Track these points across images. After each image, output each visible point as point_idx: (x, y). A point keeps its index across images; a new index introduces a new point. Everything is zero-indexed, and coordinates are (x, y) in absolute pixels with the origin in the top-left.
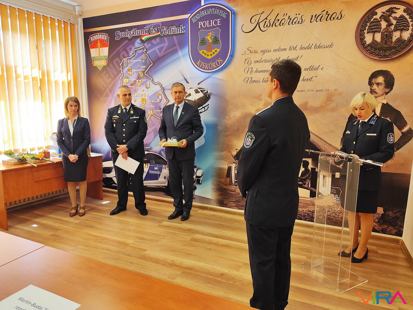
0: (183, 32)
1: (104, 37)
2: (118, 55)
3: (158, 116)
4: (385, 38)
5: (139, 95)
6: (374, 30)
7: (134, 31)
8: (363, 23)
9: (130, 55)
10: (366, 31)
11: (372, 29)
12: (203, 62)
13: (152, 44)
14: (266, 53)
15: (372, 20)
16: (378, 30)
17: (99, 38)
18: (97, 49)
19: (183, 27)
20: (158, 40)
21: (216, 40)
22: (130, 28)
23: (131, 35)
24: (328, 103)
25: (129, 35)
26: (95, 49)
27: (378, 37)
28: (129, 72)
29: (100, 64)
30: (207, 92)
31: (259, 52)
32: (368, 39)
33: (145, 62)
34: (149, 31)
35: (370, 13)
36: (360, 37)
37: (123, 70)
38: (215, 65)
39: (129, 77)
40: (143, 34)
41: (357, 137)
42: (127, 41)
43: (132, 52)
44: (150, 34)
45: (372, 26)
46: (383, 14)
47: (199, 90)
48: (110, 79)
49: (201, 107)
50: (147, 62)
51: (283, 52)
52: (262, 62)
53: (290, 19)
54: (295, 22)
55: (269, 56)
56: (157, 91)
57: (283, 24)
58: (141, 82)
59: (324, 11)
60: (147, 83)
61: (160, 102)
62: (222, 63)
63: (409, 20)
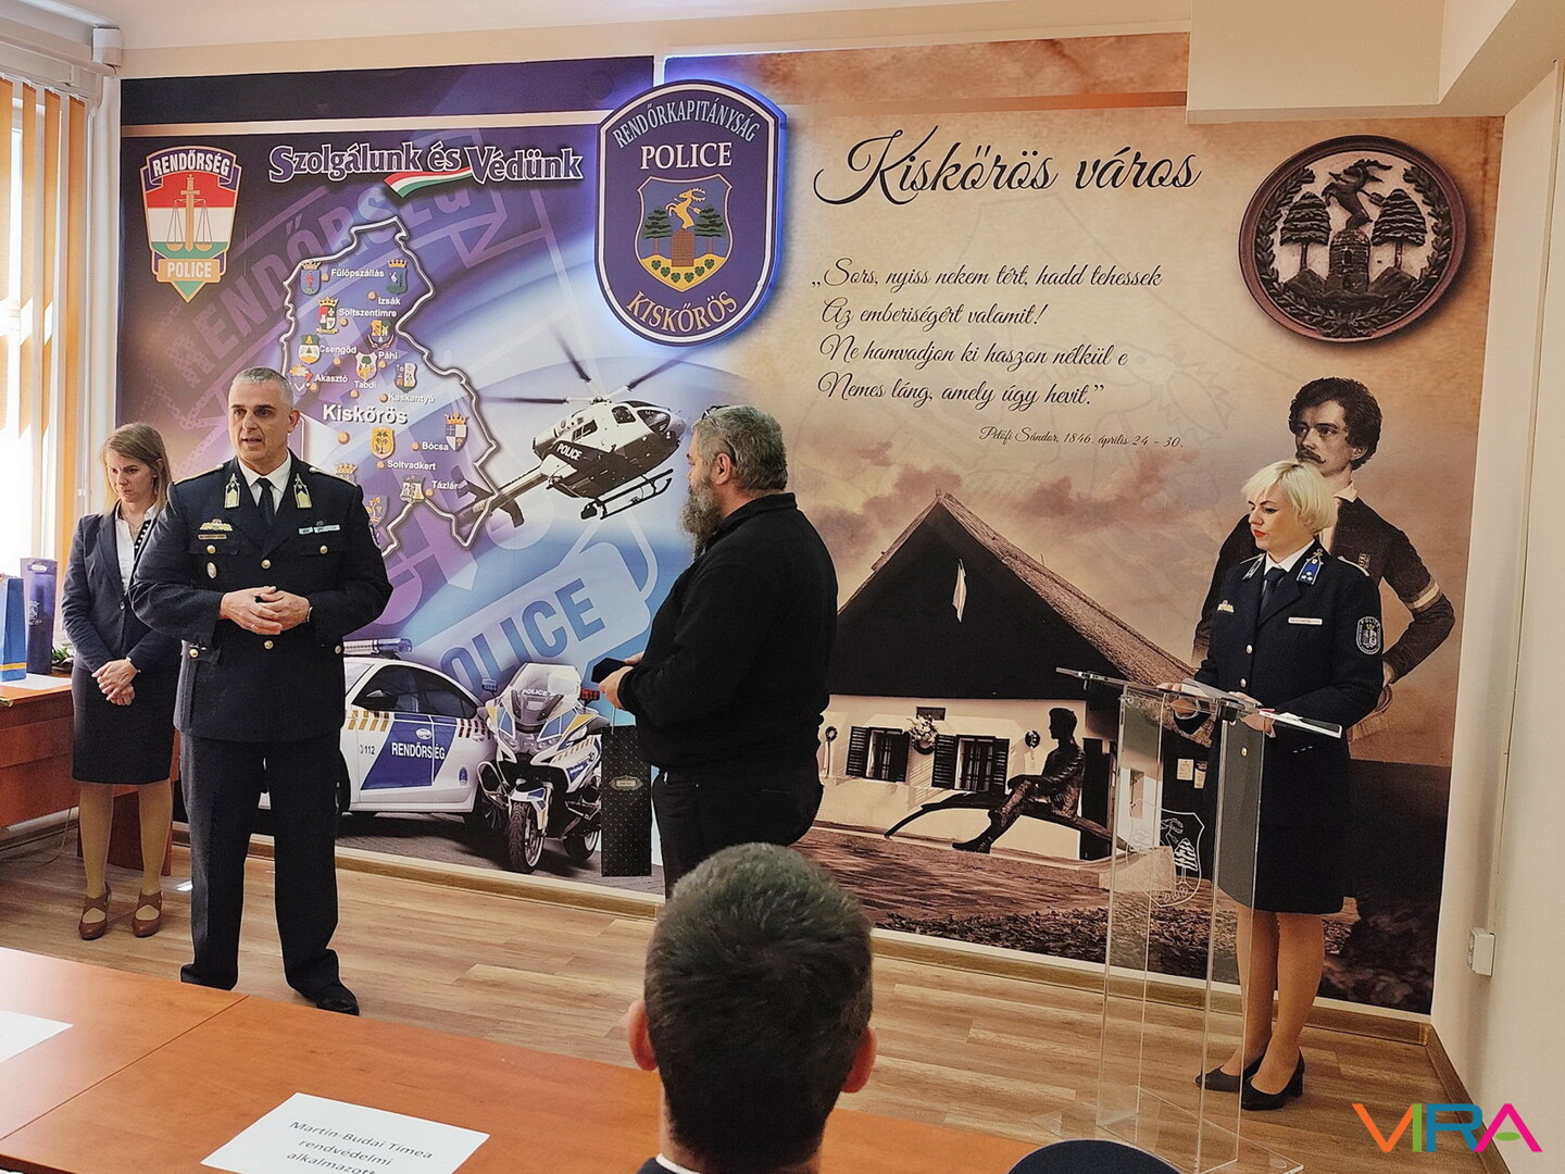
0: (572, 177)
1: (220, 165)
2: (277, 243)
3: (446, 507)
4: (1344, 267)
5: (366, 414)
6: (1305, 234)
7: (359, 151)
8: (1266, 208)
9: (334, 249)
10: (1276, 237)
11: (1296, 229)
12: (652, 304)
13: (436, 211)
14: (907, 285)
15: (1297, 198)
16: (1318, 234)
17: (191, 168)
18: (182, 211)
19: (572, 158)
20: (462, 198)
21: (713, 224)
22: (341, 141)
23: (343, 166)
24: (1147, 488)
25: (335, 166)
26: (171, 209)
27: (1320, 259)
28: (324, 316)
29: (188, 274)
30: (668, 419)
31: (882, 277)
32: (1286, 264)
33: (400, 281)
34: (423, 161)
35: (1288, 173)
36: (1256, 257)
37: (295, 309)
38: (702, 318)
39: (321, 336)
40: (399, 167)
41: (1258, 628)
42: (321, 191)
43: (344, 236)
44: (427, 170)
45: (1299, 220)
46: (1334, 180)
47: (634, 411)
48: (233, 341)
49: (640, 480)
50: (406, 283)
51: (976, 285)
52: (893, 316)
53: (1002, 167)
54: (1021, 182)
55: (921, 297)
56: (450, 405)
57: (974, 183)
58: (378, 362)
59: (1127, 150)
60: (402, 369)
61: (460, 448)
62: (731, 311)
63: (1425, 210)
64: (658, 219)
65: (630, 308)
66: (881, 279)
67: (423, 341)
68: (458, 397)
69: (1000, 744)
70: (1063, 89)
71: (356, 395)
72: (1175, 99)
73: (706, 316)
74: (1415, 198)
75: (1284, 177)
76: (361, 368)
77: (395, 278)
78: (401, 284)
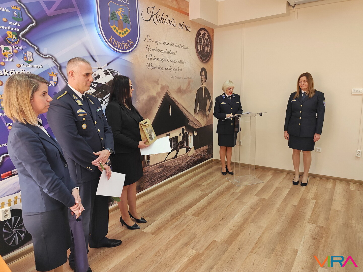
8: (197, 38)
10: (198, 43)
14: (158, 44)
15: (200, 37)
16: (201, 43)
24: (189, 87)
32: (199, 48)
46: (202, 35)
47: (109, 72)
50: (22, 17)
51: (168, 45)
52: (157, 51)
53: (170, 21)
54: (172, 25)
55: (160, 47)
56: (49, 69)
57: (166, 23)
58: (13, 49)
59: (184, 22)
60: (26, 54)
61: (56, 85)
62: (133, 45)
63: (209, 42)
64: (114, 14)
65: (109, 40)
66: (155, 42)
67: (34, 43)
68: (52, 66)
69: (177, 137)
70: (176, 7)
71: (3, 64)
72: (188, 15)
73: (128, 45)
74: (208, 40)
75: (198, 33)
76: (4, 52)
77: (16, 14)
78: (19, 17)
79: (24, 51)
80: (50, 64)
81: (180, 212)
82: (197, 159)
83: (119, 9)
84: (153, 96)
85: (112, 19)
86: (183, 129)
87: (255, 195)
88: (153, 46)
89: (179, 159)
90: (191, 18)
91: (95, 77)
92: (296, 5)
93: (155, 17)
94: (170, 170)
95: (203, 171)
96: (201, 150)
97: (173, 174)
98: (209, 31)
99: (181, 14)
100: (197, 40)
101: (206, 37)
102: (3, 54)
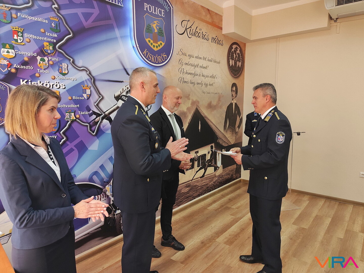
0: (120, 5)
4: (235, 64)
6: (232, 58)
8: (229, 52)
10: (230, 58)
14: (191, 58)
15: (232, 51)
21: (161, 32)
24: (219, 102)
27: (233, 63)
36: (228, 61)
39: (14, 45)
45: (232, 55)
46: (234, 49)
50: (60, 28)
51: (200, 60)
52: (189, 65)
53: (203, 34)
54: (205, 39)
55: (193, 61)
56: (83, 82)
57: (200, 37)
58: (49, 61)
59: (217, 36)
60: (61, 66)
61: (88, 98)
62: (166, 58)
63: (241, 56)
64: (149, 27)
65: (144, 53)
66: (187, 55)
67: (70, 55)
68: (86, 79)
69: (205, 155)
70: (210, 21)
71: (38, 75)
72: (221, 28)
73: (161, 59)
74: (240, 54)
75: (231, 47)
76: (40, 63)
77: (54, 25)
78: (57, 28)
79: (60, 62)
80: (84, 76)
81: (210, 239)
82: (225, 179)
83: (154, 22)
84: (183, 111)
85: (148, 32)
86: (212, 147)
87: (292, 223)
88: (186, 59)
89: (207, 178)
90: (224, 32)
91: (128, 90)
92: (338, 18)
93: (188, 30)
94: (197, 190)
95: (232, 192)
96: (229, 169)
97: (200, 195)
98: (241, 46)
99: (215, 28)
100: (229, 54)
101: (238, 52)
102: (39, 66)
